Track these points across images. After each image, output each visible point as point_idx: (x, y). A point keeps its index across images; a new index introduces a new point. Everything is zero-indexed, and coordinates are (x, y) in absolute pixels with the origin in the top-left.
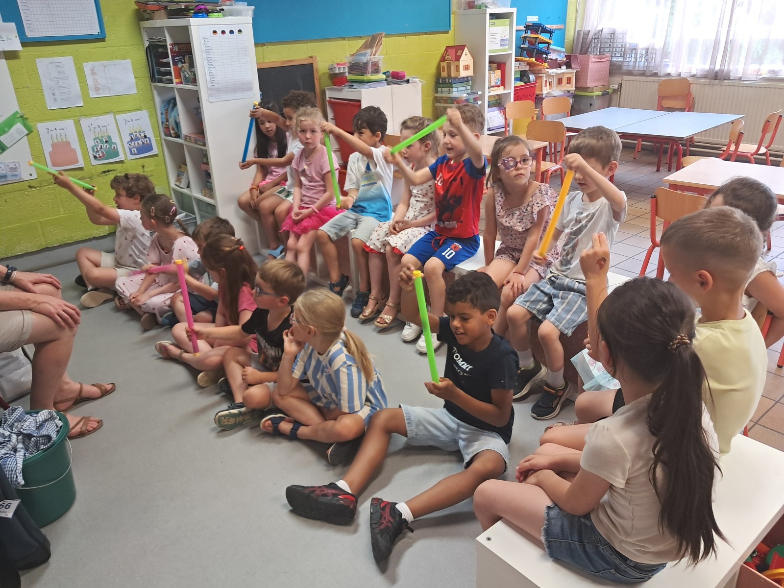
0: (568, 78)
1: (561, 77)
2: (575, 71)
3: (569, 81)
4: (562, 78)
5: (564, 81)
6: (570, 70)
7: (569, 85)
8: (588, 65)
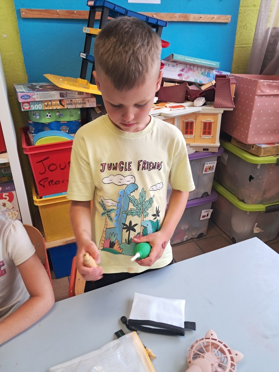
0: (205, 124)
1: (190, 120)
2: (221, 111)
3: (207, 128)
4: (192, 123)
5: (198, 128)
6: (209, 109)
7: (207, 137)
8: (253, 100)
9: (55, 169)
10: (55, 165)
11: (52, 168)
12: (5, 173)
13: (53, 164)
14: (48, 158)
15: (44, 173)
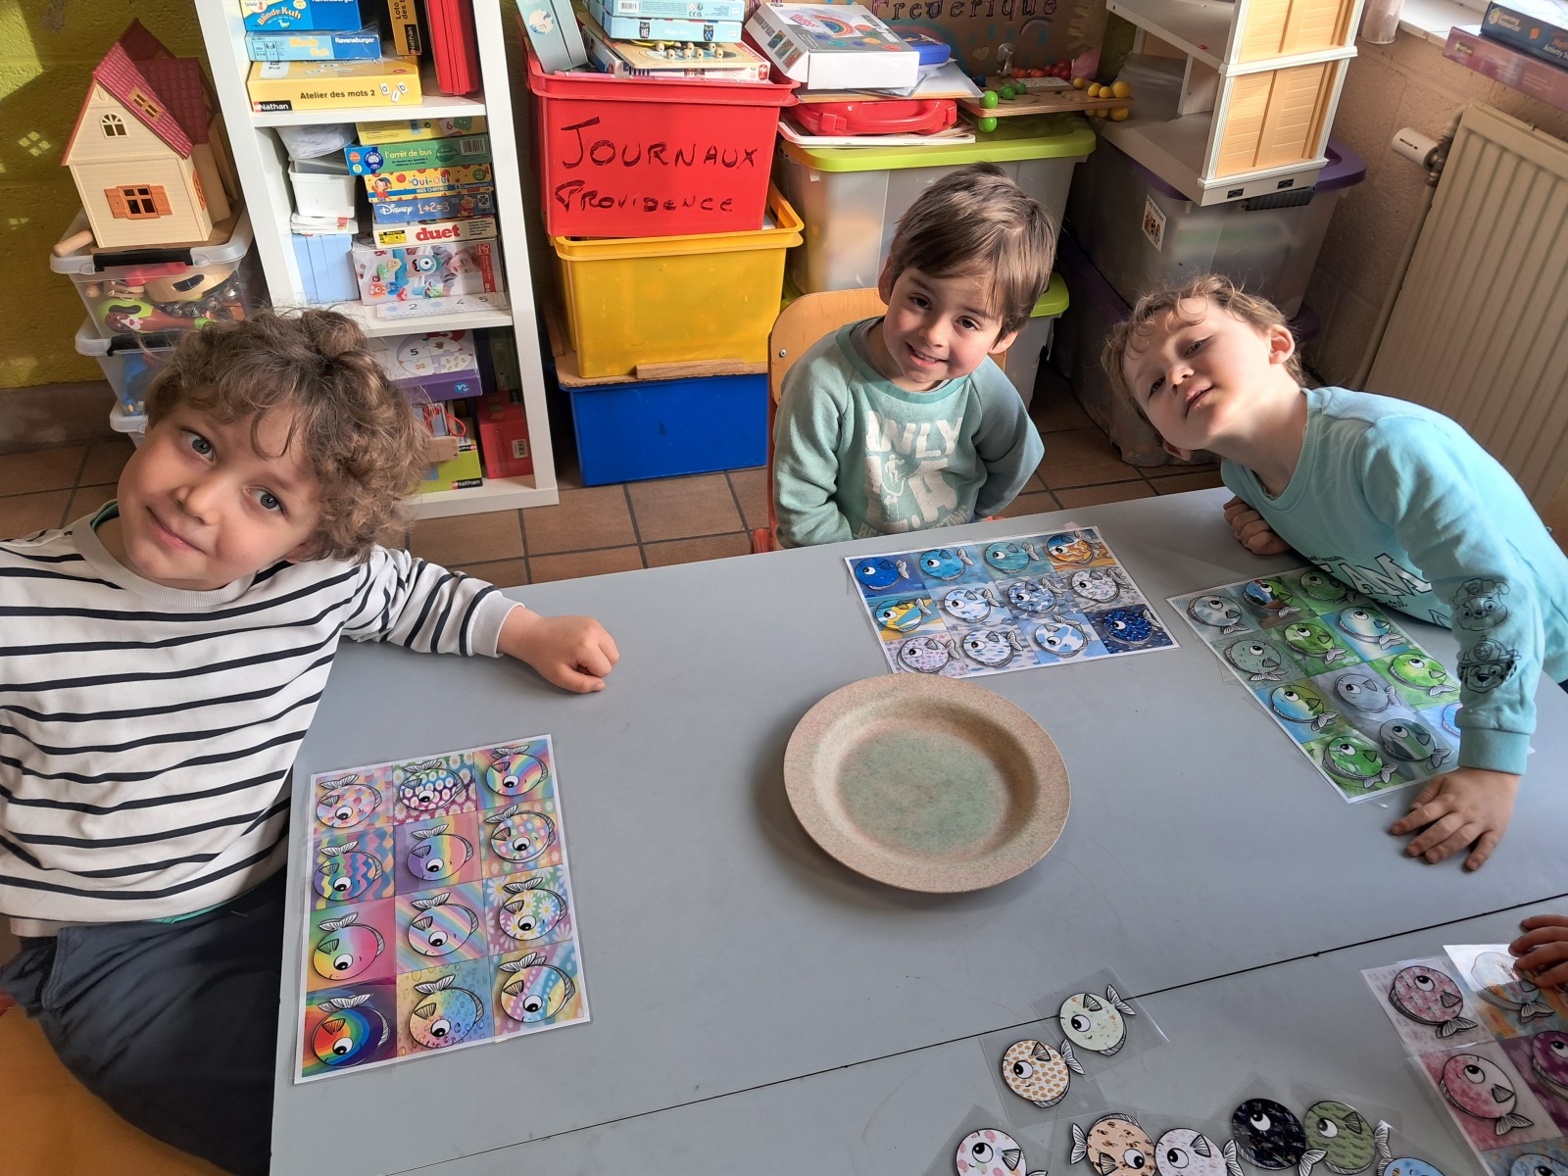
9: (609, 161)
10: (611, 146)
11: (603, 153)
12: (468, 153)
13: (606, 143)
14: (596, 121)
15: (577, 164)
